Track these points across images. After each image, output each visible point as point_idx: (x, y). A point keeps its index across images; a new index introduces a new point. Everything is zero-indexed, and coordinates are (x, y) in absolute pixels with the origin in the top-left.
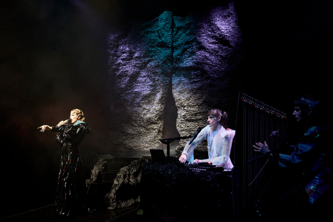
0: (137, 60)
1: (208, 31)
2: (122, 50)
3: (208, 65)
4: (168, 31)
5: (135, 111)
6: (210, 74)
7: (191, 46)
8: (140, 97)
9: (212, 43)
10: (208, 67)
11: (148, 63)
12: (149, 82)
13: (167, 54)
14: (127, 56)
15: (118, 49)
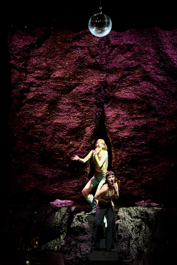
0: (58, 82)
1: (156, 59)
2: (36, 65)
3: (155, 100)
4: (102, 49)
5: (56, 149)
6: (158, 111)
7: (132, 74)
8: (65, 131)
9: (160, 75)
10: (156, 103)
11: (75, 88)
12: (76, 112)
13: (101, 79)
14: (43, 74)
15: (29, 62)
